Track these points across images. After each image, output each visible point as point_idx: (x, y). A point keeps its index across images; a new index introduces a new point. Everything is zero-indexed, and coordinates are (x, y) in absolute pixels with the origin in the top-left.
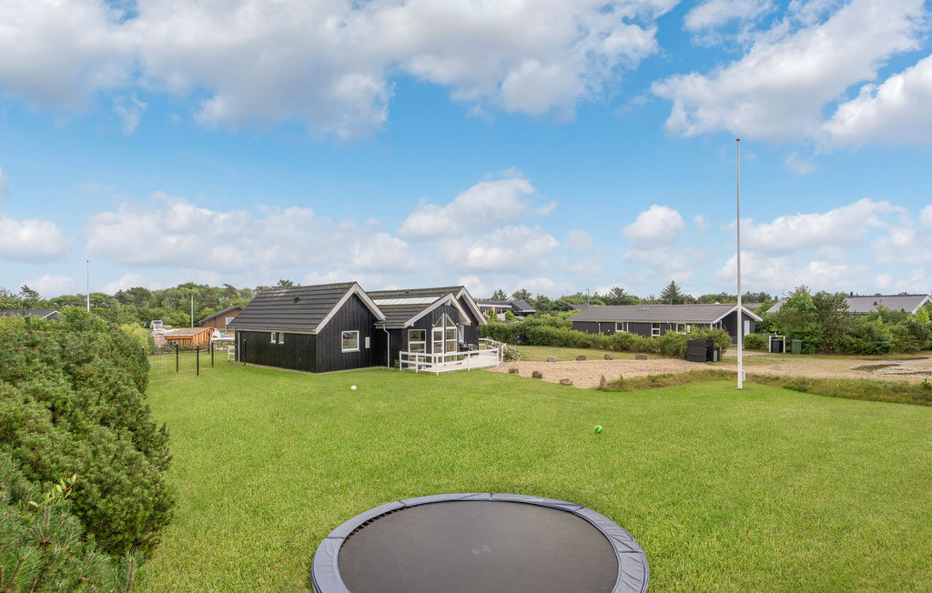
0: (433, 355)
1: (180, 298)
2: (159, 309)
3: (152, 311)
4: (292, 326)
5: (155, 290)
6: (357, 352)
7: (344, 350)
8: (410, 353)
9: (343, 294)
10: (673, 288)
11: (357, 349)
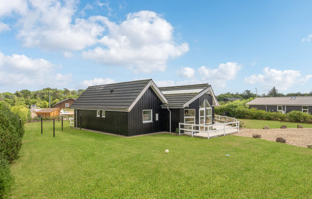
0: (200, 125)
1: (44, 94)
2: (35, 99)
3: (31, 100)
4: (111, 107)
5: (33, 91)
6: (151, 123)
7: (144, 122)
8: (185, 124)
9: (144, 86)
10: (274, 89)
11: (151, 121)
